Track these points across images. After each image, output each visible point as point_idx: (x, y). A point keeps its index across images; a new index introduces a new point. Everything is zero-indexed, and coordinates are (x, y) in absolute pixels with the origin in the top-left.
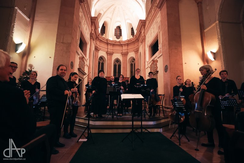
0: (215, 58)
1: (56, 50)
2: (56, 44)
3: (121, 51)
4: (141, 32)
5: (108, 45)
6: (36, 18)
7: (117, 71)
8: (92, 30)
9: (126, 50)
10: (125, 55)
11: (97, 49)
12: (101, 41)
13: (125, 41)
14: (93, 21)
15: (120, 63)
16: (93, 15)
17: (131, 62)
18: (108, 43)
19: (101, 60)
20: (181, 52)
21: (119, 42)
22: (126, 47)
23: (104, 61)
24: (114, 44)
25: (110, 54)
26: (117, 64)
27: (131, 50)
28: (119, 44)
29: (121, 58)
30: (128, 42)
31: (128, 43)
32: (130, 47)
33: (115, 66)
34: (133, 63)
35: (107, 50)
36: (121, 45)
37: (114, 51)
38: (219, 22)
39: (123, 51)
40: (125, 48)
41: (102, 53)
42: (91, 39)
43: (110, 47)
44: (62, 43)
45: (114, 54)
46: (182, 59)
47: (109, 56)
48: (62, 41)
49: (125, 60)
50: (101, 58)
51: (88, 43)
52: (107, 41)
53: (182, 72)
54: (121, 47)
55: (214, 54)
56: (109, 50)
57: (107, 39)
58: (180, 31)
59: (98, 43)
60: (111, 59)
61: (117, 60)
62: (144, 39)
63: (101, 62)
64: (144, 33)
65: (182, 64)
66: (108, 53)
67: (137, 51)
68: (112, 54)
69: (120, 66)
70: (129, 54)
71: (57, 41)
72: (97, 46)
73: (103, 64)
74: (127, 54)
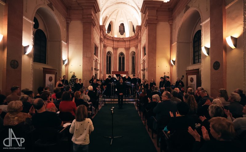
0: (174, 64)
1: (83, 62)
2: (83, 58)
3: (125, 46)
4: (138, 34)
5: (114, 41)
6: (69, 42)
7: (122, 63)
8: (101, 35)
9: (129, 46)
10: (128, 49)
11: (105, 47)
12: (108, 39)
13: (127, 38)
14: (101, 28)
15: (124, 55)
16: (101, 24)
17: (132, 55)
18: (113, 40)
19: (108, 54)
20: (156, 60)
21: (123, 38)
22: (129, 42)
23: (111, 55)
24: (118, 40)
25: (115, 49)
26: (122, 57)
27: (132, 45)
28: (123, 40)
29: (124, 52)
30: (130, 38)
31: (130, 40)
32: (132, 43)
33: (120, 58)
34: (134, 56)
35: (113, 45)
36: (124, 40)
37: (119, 46)
38: (177, 43)
39: (126, 46)
40: (127, 43)
41: (109, 49)
42: (100, 42)
43: (115, 43)
44: (86, 57)
45: (119, 48)
46: (156, 64)
47: (115, 51)
48: (86, 56)
49: (128, 54)
50: (109, 53)
51: (99, 47)
52: (113, 38)
53: (155, 72)
54: (125, 43)
55: (174, 62)
56: (114, 45)
57: (113, 37)
58: (156, 46)
59: (106, 41)
60: (116, 53)
61: (122, 54)
62: (140, 41)
63: (109, 56)
64: (140, 35)
65: (155, 67)
66: (113, 48)
67: (136, 47)
68: (117, 49)
69: (124, 58)
70: (131, 48)
71: (83, 56)
72: (105, 44)
73: (110, 58)
74: (129, 49)
